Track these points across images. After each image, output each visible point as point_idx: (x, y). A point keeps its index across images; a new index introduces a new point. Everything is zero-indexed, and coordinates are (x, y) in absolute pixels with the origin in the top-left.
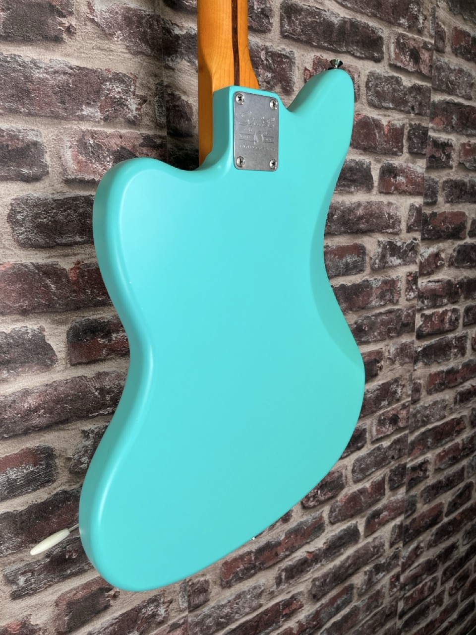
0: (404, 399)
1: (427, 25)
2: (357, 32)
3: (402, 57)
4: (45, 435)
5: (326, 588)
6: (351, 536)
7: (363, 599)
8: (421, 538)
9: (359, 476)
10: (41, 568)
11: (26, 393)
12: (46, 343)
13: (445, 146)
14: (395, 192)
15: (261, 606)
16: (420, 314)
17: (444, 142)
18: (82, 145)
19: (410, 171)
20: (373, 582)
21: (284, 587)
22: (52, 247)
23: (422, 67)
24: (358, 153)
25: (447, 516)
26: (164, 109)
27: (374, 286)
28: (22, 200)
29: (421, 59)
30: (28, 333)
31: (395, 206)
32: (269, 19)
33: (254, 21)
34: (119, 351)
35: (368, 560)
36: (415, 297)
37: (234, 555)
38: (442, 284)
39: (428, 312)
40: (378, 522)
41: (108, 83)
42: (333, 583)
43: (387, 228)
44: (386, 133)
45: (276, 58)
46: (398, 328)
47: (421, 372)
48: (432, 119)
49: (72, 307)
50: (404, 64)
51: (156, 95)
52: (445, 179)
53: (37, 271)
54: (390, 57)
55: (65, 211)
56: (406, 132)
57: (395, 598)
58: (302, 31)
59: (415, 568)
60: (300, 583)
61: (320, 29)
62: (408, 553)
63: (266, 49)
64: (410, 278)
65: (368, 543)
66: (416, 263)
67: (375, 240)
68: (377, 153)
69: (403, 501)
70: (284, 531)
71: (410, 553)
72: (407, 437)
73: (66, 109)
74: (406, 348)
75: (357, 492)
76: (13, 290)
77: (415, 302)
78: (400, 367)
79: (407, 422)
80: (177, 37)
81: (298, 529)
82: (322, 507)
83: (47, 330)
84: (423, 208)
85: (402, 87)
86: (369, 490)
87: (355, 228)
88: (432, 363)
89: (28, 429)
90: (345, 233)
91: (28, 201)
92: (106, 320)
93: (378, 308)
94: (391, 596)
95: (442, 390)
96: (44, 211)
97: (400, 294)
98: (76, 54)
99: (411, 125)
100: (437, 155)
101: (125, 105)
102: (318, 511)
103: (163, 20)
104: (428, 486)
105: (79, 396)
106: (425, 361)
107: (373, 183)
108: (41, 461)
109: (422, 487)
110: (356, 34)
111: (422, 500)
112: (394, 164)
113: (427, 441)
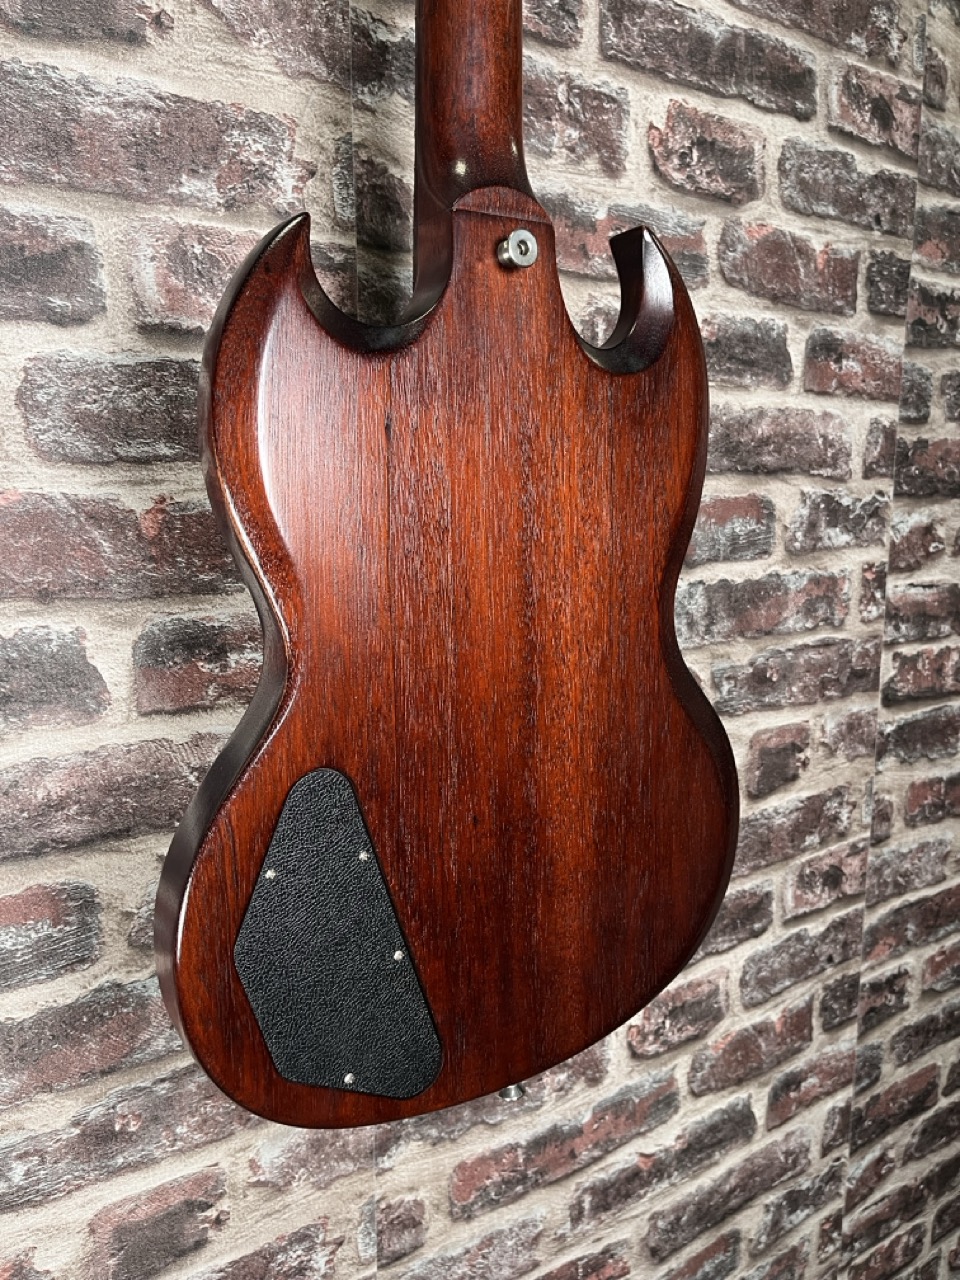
0: (856, 833)
1: (908, 52)
2: (759, 58)
3: (856, 114)
4: (80, 860)
5: (681, 1236)
6: (738, 1125)
7: (759, 1264)
8: (889, 1139)
9: (755, 994)
10: (59, 1149)
11: (41, 767)
12: (88, 665)
13: (943, 301)
14: (838, 392)
15: (536, 1265)
16: (891, 655)
17: (944, 294)
18: (178, 256)
19: (870, 349)
20: (783, 1228)
21: (588, 1227)
22: (107, 464)
23: (897, 136)
24: (761, 306)
25: (947, 1093)
26: (352, 191)
27: (792, 587)
28: (49, 362)
29: (895, 119)
30: (51, 640)
31: (837, 421)
32: (575, 21)
33: (545, 22)
34: (243, 691)
35: (773, 1181)
36: (880, 617)
37: (480, 1150)
38: (939, 593)
39: (908, 650)
40: (795, 1099)
41: (236, 133)
42: (696, 1225)
43: (821, 466)
44: (821, 267)
45: (589, 101)
46: (844, 680)
47: (894, 777)
48: (918, 245)
49: (146, 592)
50: (859, 128)
51: (336, 161)
52: (945, 370)
53: (73, 512)
54: (829, 112)
55: (137, 389)
56: (863, 267)
57: (830, 1268)
58: (645, 49)
59: (876, 1203)
60: (621, 1221)
61: (682, 47)
62: (860, 1171)
63: (569, 81)
64: (870, 576)
65: (774, 1144)
66: (883, 545)
67: (794, 490)
68: (799, 308)
69: (851, 1057)
70: (589, 1104)
71: (865, 1171)
72: (862, 918)
73: (146, 180)
74: (859, 724)
75: (751, 1030)
76: (21, 548)
77: (880, 626)
78: (847, 764)
79: (862, 883)
80: (383, 47)
81: (621, 1103)
82: (675, 1058)
83: (90, 637)
84: (898, 429)
85: (855, 176)
86: (778, 1028)
87: (752, 461)
88: (917, 759)
89: (44, 845)
90: (731, 470)
91: (60, 365)
92: (216, 624)
93: (798, 634)
94: (821, 1263)
95: (939, 820)
96: (94, 386)
97: (847, 607)
98: (172, 70)
99: (873, 255)
100: (930, 319)
101: (270, 179)
102: (665, 1064)
103: (354, 10)
104: (906, 1028)
105: (154, 782)
106: (902, 754)
107: (791, 370)
108: (68, 915)
109: (893, 1027)
110: (758, 61)
111: (893, 1056)
112: (837, 333)
113: (906, 929)
